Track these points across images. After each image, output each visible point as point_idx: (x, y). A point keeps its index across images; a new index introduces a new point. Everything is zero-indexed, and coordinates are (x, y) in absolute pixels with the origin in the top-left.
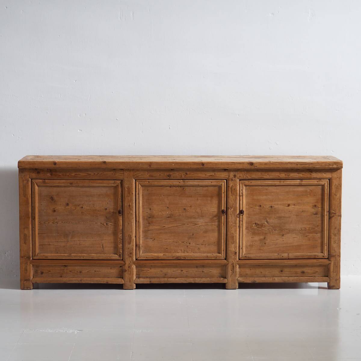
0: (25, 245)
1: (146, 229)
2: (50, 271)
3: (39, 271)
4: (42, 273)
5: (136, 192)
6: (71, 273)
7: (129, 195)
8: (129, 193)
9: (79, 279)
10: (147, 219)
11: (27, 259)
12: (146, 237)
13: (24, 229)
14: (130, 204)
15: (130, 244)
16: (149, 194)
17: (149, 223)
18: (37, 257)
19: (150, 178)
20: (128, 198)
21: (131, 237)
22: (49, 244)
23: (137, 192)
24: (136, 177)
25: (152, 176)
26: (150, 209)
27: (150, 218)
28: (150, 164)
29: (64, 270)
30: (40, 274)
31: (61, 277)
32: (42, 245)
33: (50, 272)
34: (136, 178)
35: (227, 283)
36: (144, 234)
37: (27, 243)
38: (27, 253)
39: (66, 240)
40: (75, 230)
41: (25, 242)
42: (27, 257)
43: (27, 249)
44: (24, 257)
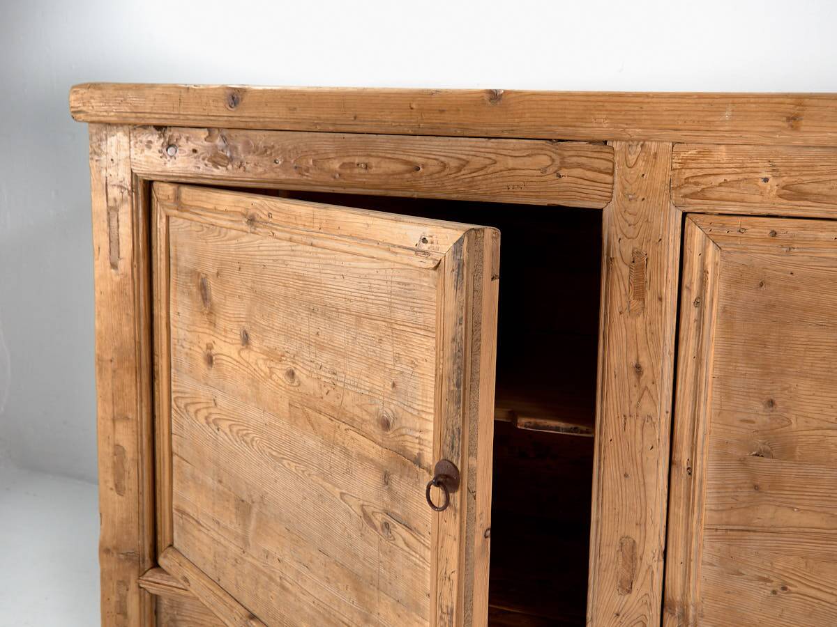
0: (117, 497)
1: (734, 518)
5: (685, 293)
7: (635, 304)
8: (640, 294)
10: (742, 461)
11: (128, 564)
12: (730, 566)
13: (114, 420)
14: (644, 361)
15: (629, 591)
16: (770, 306)
17: (756, 488)
19: (785, 207)
20: (630, 321)
21: (639, 552)
22: (198, 523)
23: (689, 289)
24: (693, 195)
25: (802, 195)
26: (771, 403)
27: (765, 459)
28: (796, 110)
32: (182, 512)
34: (694, 205)
36: (718, 545)
37: (126, 491)
38: (125, 537)
39: (239, 531)
40: (268, 493)
41: (116, 486)
42: (126, 554)
43: (125, 516)
44: (115, 552)
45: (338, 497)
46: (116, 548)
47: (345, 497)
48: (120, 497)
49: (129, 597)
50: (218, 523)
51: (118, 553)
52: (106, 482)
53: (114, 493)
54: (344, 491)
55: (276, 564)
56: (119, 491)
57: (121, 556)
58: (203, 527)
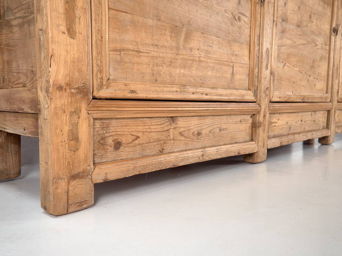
0: (68, 40)
2: (138, 137)
3: (110, 141)
4: (118, 145)
6: (182, 138)
9: (199, 153)
10: (281, 23)
11: (79, 96)
15: (268, 69)
18: (108, 91)
22: (138, 52)
27: (284, 23)
29: (168, 130)
30: (112, 149)
31: (161, 152)
32: (120, 51)
33: (136, 142)
35: (330, 136)
37: (77, 34)
38: (77, 74)
39: (174, 44)
40: (192, 18)
41: (68, 30)
42: (78, 88)
43: (76, 56)
44: (68, 88)
45: (224, 12)
46: (68, 84)
47: (226, 11)
48: (72, 40)
49: (80, 124)
50: (157, 45)
51: (70, 89)
52: (58, 26)
53: (66, 36)
54: (226, 9)
55: (197, 52)
56: (71, 35)
57: (73, 90)
58: (144, 52)
